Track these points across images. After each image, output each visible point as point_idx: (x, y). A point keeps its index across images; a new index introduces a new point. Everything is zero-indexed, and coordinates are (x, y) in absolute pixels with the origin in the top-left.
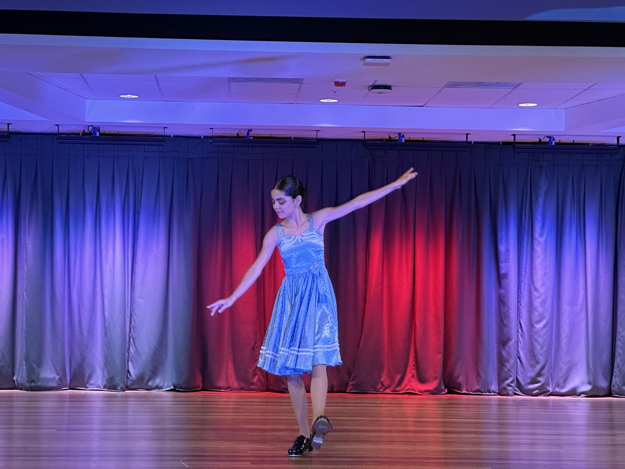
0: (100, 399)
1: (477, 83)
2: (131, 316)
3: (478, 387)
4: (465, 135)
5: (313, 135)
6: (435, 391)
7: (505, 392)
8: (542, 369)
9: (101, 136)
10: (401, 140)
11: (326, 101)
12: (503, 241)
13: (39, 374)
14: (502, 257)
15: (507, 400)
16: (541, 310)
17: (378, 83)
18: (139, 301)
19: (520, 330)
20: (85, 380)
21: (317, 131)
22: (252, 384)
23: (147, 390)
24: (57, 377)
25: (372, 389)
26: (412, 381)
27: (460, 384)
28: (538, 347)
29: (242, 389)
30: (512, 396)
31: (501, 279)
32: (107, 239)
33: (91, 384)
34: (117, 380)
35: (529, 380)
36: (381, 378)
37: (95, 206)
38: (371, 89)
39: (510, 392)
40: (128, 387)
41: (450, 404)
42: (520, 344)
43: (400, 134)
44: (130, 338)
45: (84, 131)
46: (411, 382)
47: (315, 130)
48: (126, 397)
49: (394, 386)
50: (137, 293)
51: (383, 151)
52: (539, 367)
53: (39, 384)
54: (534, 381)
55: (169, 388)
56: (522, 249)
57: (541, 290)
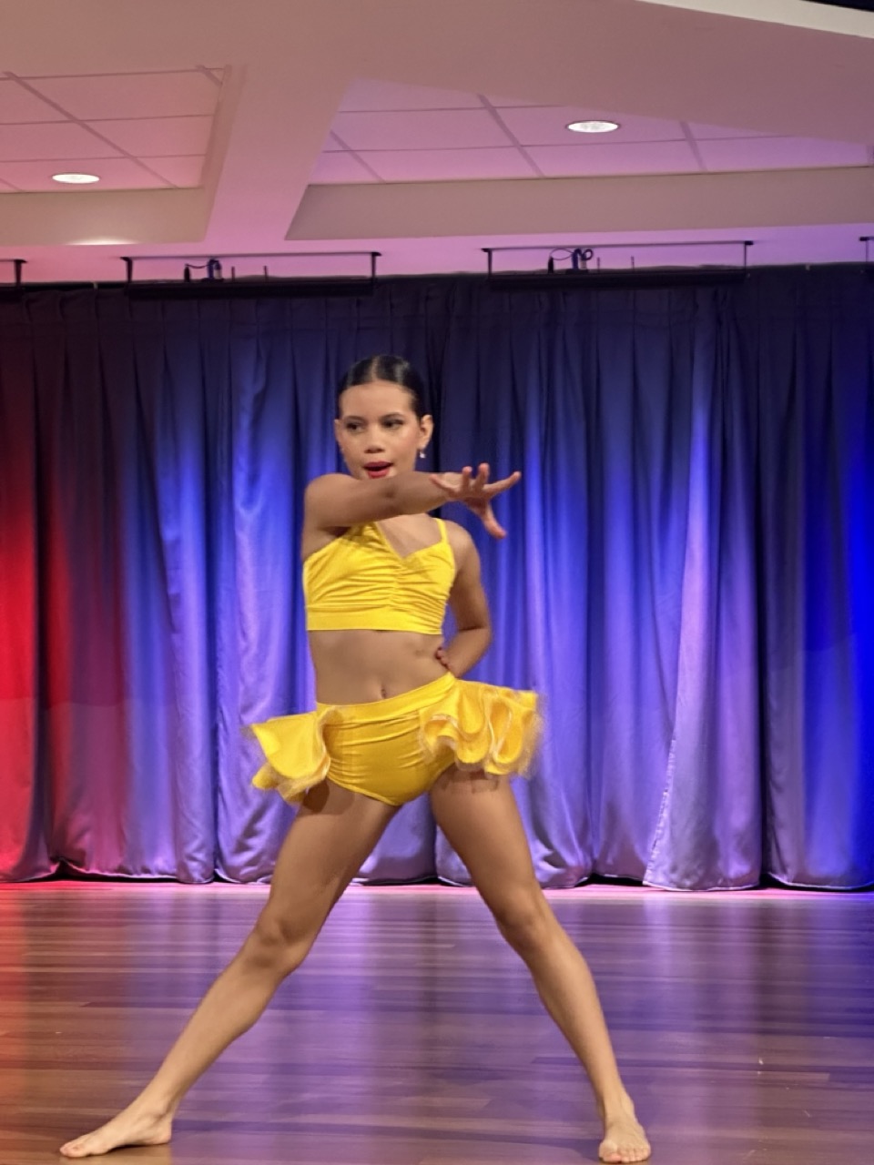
3: (115, 863)
8: (258, 816)
12: (171, 517)
14: (170, 557)
27: (83, 853)
31: (171, 609)
35: (235, 844)
39: (196, 876)
52: (248, 813)
54: (242, 848)
57: (253, 634)
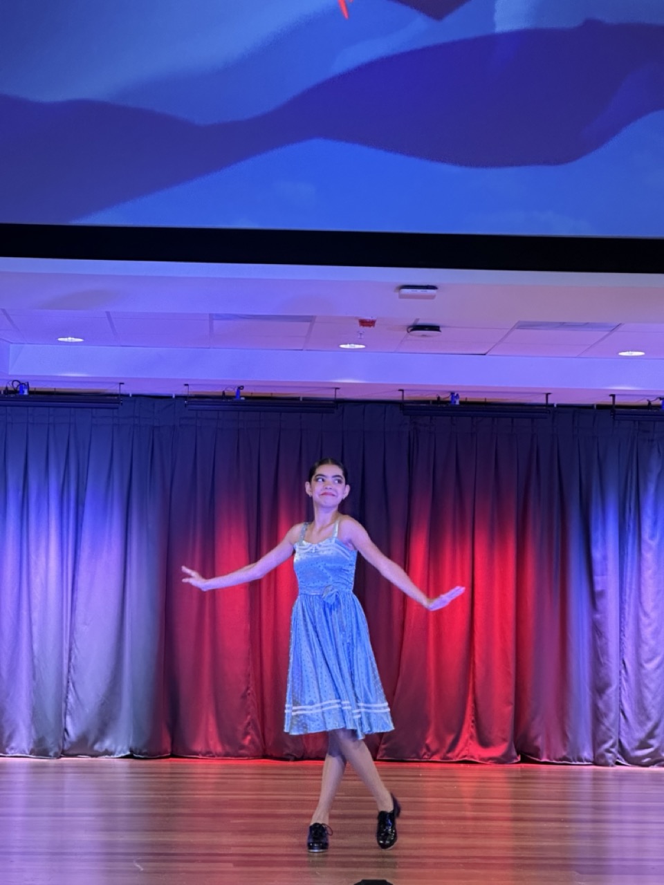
0: (24, 770)
1: (560, 323)
2: (70, 650)
3: (564, 753)
4: (545, 396)
5: (330, 395)
6: (502, 759)
7: (603, 761)
8: (656, 727)
9: (31, 396)
10: (455, 402)
11: (348, 346)
12: (599, 544)
14: (597, 568)
15: (606, 773)
16: (652, 643)
17: (421, 322)
18: (82, 628)
19: (623, 672)
20: (4, 742)
21: (337, 388)
22: (243, 747)
23: (92, 756)
25: (413, 756)
26: (470, 744)
27: (538, 749)
28: (648, 695)
29: (227, 755)
30: (612, 766)
31: (597, 600)
32: (38, 541)
33: (12, 749)
34: (50, 742)
35: (637, 744)
36: (426, 739)
37: (20, 493)
38: (412, 330)
39: (611, 761)
40: (65, 753)
41: (524, 779)
42: (623, 692)
43: (452, 394)
44: (68, 682)
45: (7, 388)
46: (468, 746)
47: (333, 388)
48: (62, 766)
49: (445, 750)
50: (80, 618)
51: (429, 417)
52: (650, 725)
54: (643, 745)
55: (124, 752)
56: (625, 557)
57: (653, 615)
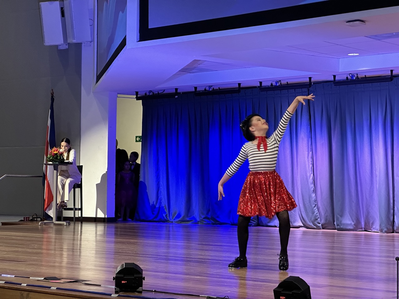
13: (341, 221)
20: (370, 226)
24: (353, 223)
33: (374, 228)
53: (342, 227)
